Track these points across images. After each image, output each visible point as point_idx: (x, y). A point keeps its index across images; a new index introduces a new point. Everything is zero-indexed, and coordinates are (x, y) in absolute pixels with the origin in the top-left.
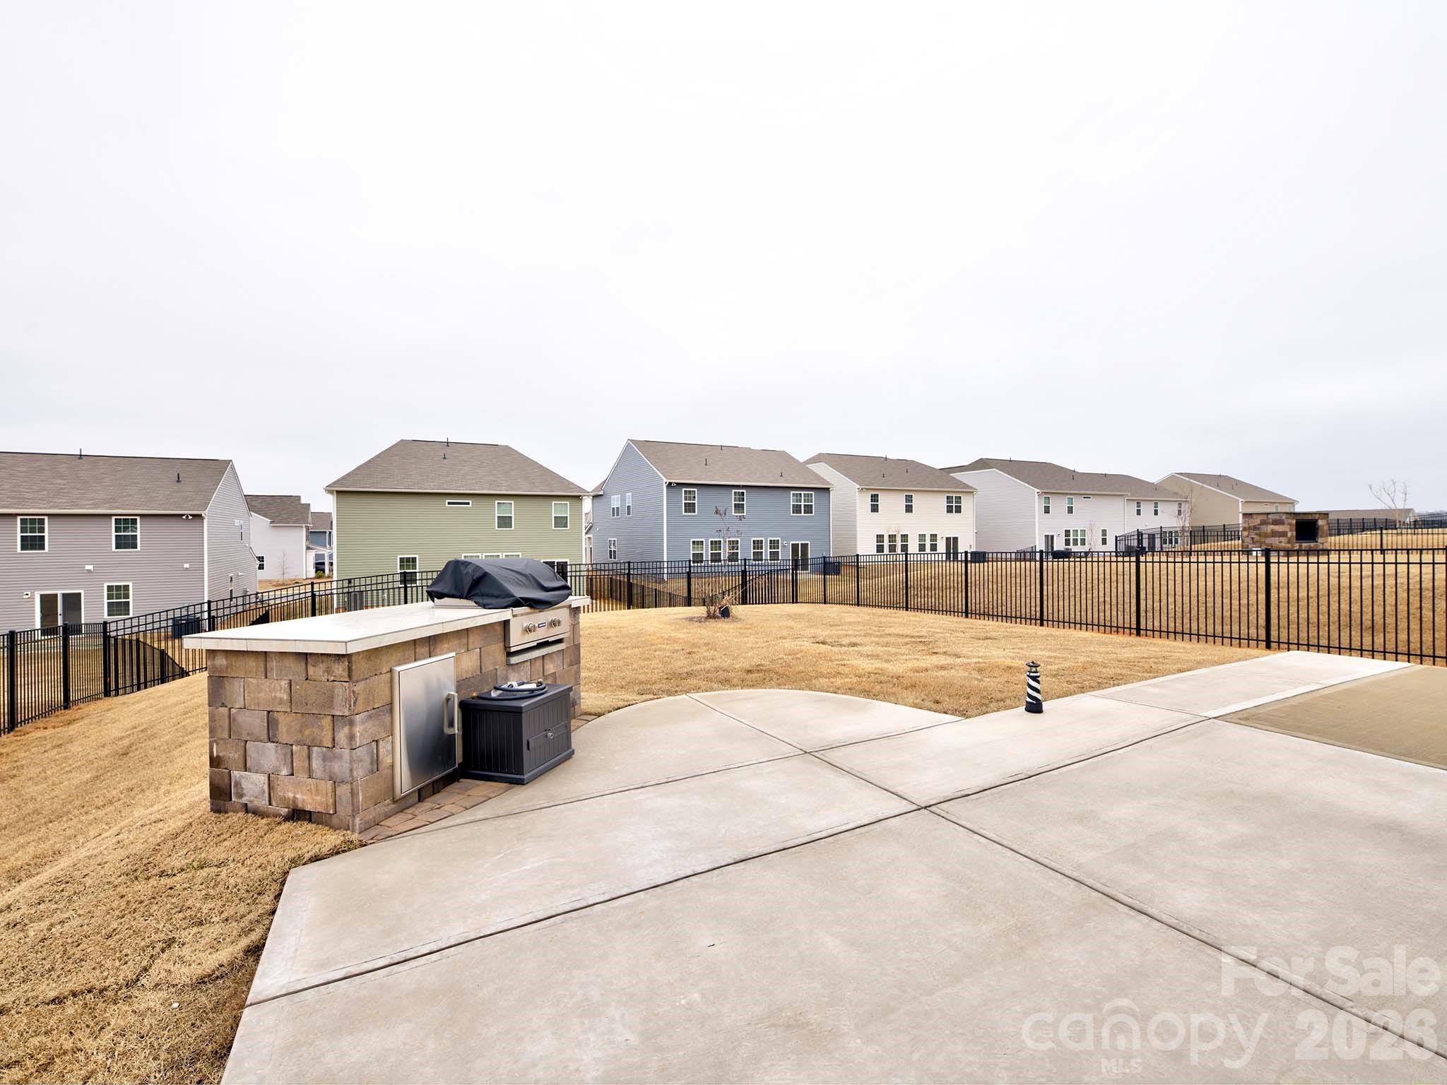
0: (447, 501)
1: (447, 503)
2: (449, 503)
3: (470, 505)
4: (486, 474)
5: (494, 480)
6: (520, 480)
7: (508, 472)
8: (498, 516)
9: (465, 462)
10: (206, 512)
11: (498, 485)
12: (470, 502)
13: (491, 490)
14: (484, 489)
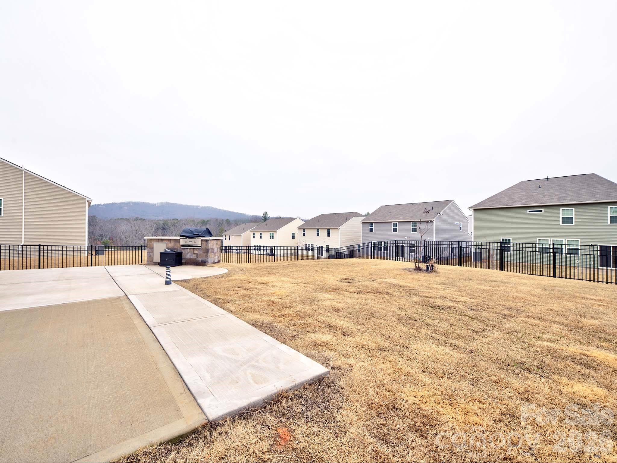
1: (528, 212)
3: (543, 212)
4: (561, 193)
5: (563, 197)
6: (584, 195)
7: (580, 190)
8: (562, 217)
9: (552, 188)
10: (434, 220)
11: (564, 199)
12: (543, 210)
13: (556, 202)
14: (552, 202)
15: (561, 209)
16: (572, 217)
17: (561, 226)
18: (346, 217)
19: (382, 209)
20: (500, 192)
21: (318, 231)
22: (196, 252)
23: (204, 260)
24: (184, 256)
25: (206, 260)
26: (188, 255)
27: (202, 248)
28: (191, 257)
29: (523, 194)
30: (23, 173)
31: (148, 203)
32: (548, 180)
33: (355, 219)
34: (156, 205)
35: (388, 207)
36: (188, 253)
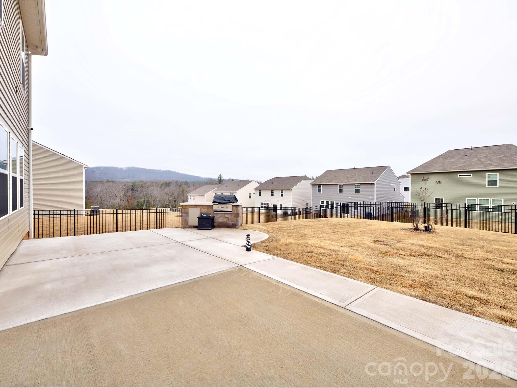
0: (458, 175)
1: (458, 176)
2: (460, 176)
3: (471, 176)
4: (486, 161)
5: (488, 163)
6: (506, 162)
7: (502, 158)
8: (488, 181)
9: (477, 156)
10: (375, 182)
11: (489, 165)
12: (471, 174)
13: (483, 168)
14: (479, 168)
15: (487, 174)
16: (497, 181)
17: (487, 187)
18: (296, 180)
19: (328, 173)
20: (432, 160)
21: (272, 192)
22: (227, 216)
23: (235, 223)
24: (216, 220)
25: (236, 223)
26: (219, 219)
27: (233, 213)
28: (223, 221)
29: (452, 161)
31: (117, 167)
32: (472, 149)
33: (304, 182)
34: (124, 169)
35: (332, 171)
36: (220, 217)
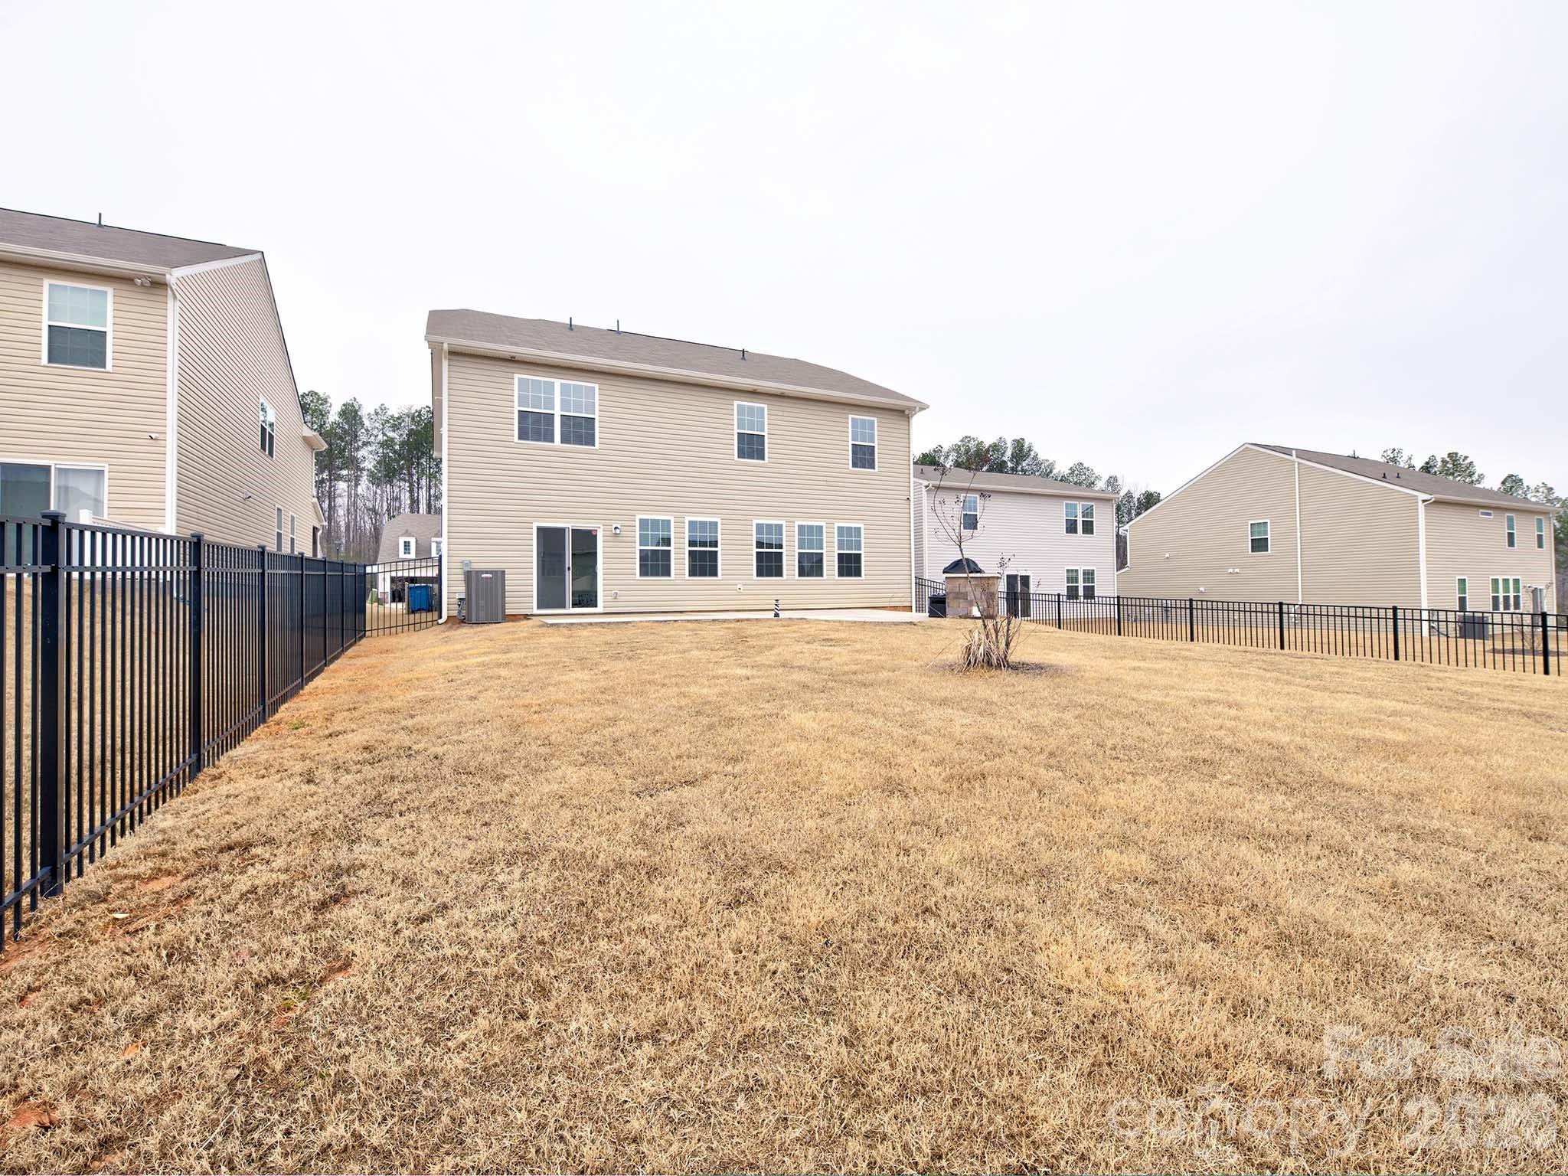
30: (1296, 466)
